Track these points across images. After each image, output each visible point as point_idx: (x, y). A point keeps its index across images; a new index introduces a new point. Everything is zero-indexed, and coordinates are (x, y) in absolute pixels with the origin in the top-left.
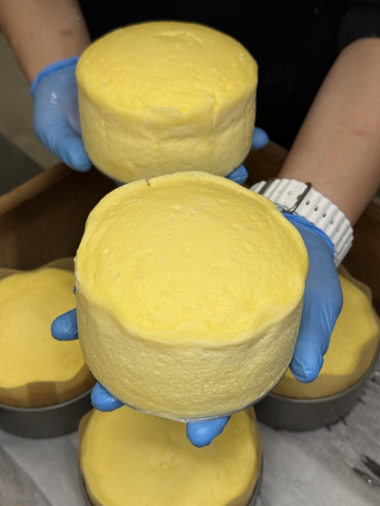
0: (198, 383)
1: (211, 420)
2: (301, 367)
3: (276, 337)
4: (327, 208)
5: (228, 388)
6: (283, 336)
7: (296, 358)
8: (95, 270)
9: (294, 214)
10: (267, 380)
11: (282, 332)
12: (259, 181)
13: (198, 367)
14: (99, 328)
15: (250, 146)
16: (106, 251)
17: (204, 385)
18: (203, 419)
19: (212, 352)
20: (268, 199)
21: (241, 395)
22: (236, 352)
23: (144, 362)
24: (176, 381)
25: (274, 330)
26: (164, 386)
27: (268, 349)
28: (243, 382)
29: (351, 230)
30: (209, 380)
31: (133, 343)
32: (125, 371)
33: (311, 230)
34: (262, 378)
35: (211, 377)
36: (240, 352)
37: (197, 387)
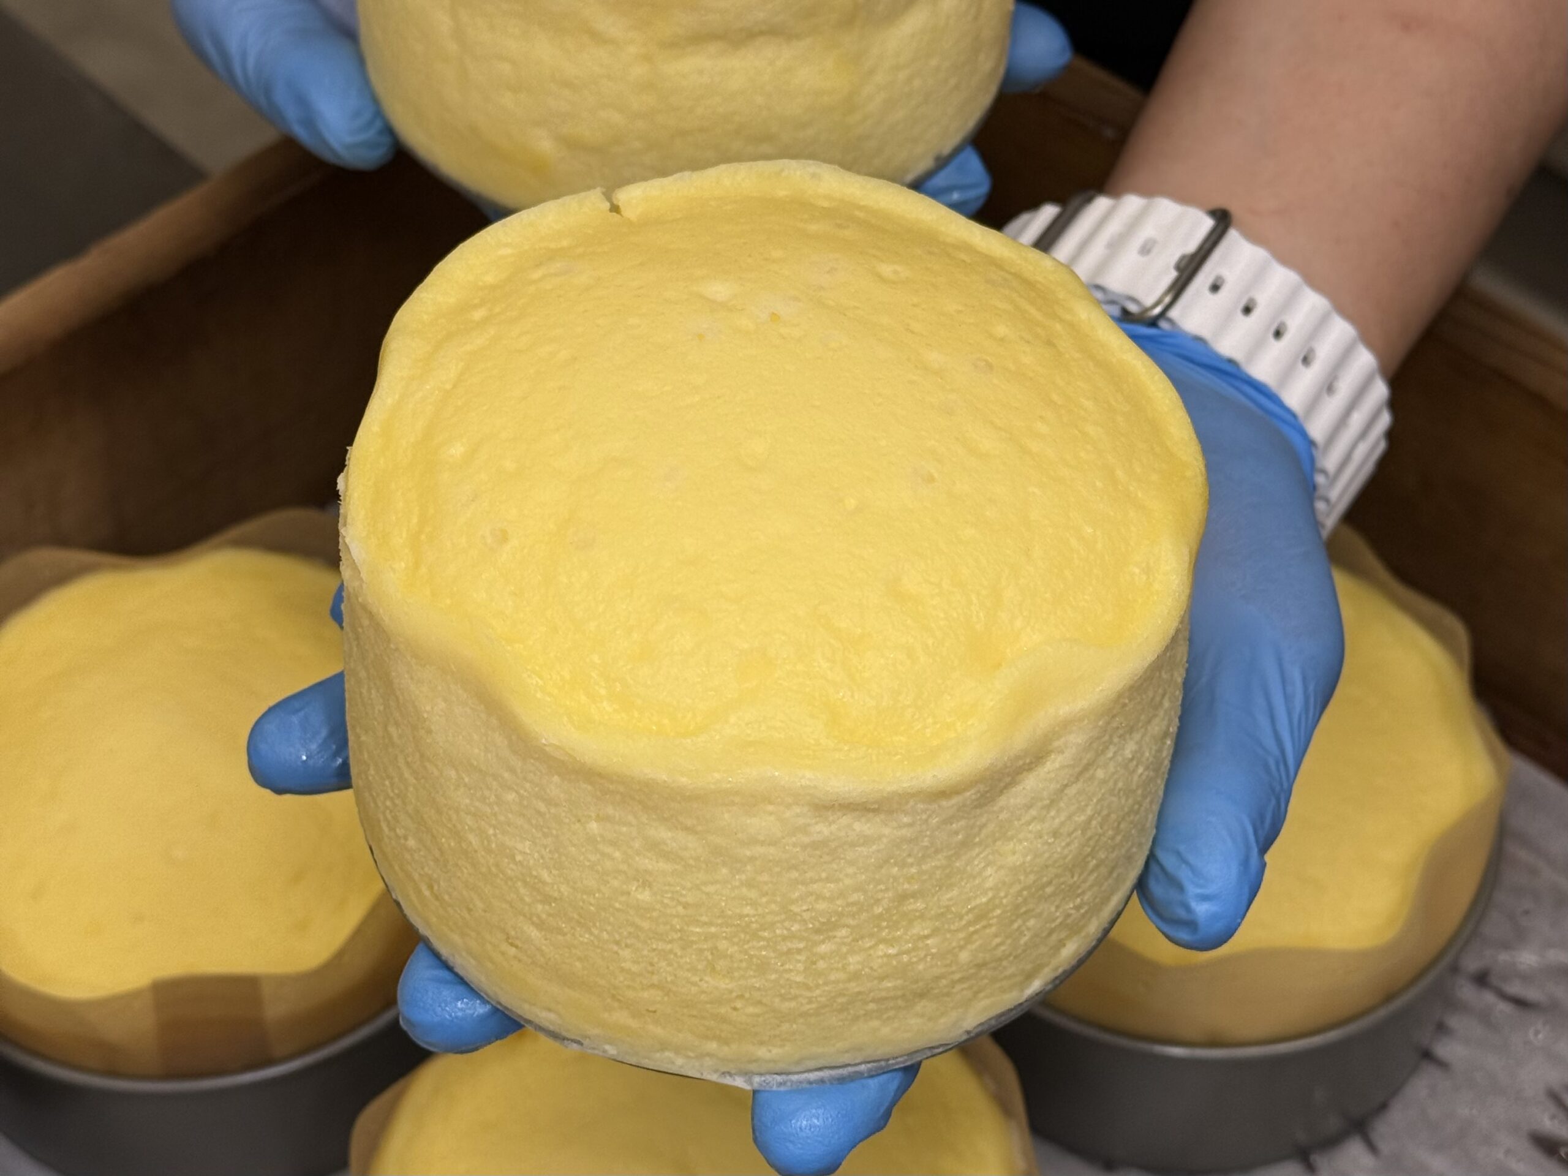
0: (792, 937)
1: (842, 1080)
2: (1181, 888)
3: (1082, 770)
4: (1289, 301)
5: (905, 958)
6: (1111, 768)
7: (1161, 855)
8: (415, 520)
9: (1163, 324)
10: (1051, 932)
11: (1103, 752)
12: (1033, 204)
13: (795, 874)
14: (429, 732)
15: (1001, 71)
16: (457, 450)
17: (816, 944)
18: (813, 1076)
19: (845, 820)
20: (1068, 267)
21: (954, 983)
22: (935, 821)
23: (593, 858)
24: (713, 929)
25: (1076, 739)
26: (669, 947)
27: (1053, 813)
28: (961, 935)
29: (1380, 390)
30: (835, 926)
31: (555, 786)
32: (522, 891)
33: (1224, 385)
34: (1031, 923)
35: (841, 915)
36: (949, 821)
37: (789, 952)
